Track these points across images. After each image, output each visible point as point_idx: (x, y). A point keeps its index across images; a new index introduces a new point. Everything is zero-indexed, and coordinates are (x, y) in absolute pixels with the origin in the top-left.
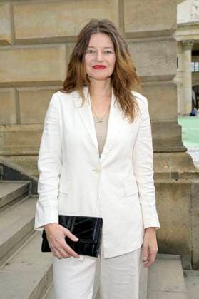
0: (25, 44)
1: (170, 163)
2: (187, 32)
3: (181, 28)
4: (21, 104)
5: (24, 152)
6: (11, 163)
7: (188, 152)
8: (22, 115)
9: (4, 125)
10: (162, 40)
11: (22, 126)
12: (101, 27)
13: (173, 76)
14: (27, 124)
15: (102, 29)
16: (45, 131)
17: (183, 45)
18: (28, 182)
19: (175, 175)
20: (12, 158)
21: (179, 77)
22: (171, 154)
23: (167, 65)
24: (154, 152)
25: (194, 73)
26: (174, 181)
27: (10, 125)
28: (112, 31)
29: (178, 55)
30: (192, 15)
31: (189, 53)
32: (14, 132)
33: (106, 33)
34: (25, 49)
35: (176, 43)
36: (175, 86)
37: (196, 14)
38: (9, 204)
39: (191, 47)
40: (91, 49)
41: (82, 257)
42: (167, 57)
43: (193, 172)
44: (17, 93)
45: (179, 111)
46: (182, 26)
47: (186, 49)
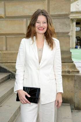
0: (9, 18)
1: (67, 67)
2: (74, 15)
3: (72, 14)
4: (8, 42)
5: (9, 62)
6: (3, 66)
7: (74, 63)
8: (8, 47)
9: (1, 51)
10: (65, 18)
11: (8, 51)
12: (42, 13)
13: (69, 33)
14: (10, 50)
15: (43, 14)
16: (18, 54)
17: (72, 20)
18: (10, 73)
19: (69, 72)
20: (4, 64)
21: (71, 33)
22: (67, 63)
23: (66, 28)
24: (62, 63)
25: (77, 32)
26: (68, 74)
27: (3, 51)
28: (47, 15)
29: (71, 24)
30: (76, 8)
31: (75, 23)
32: (5, 53)
33: (44, 15)
34: (9, 20)
35: (70, 19)
36: (69, 36)
37: (78, 8)
38: (2, 82)
39: (76, 21)
40: (38, 21)
41: (32, 104)
42: (66, 25)
43: (76, 71)
44: (6, 38)
45: (70, 47)
46: (72, 13)
47: (74, 22)
